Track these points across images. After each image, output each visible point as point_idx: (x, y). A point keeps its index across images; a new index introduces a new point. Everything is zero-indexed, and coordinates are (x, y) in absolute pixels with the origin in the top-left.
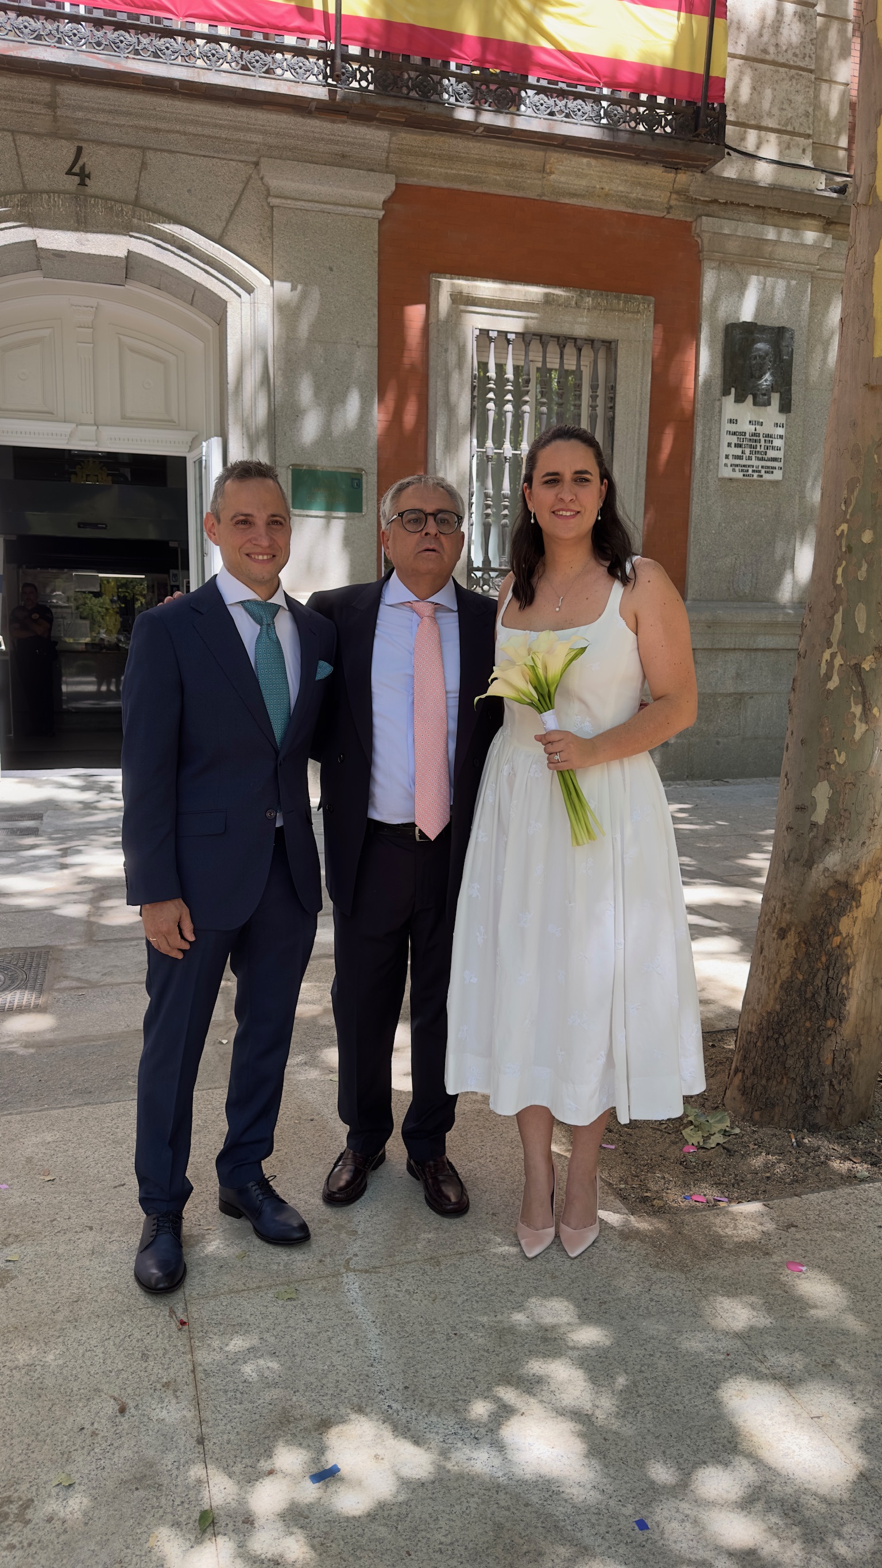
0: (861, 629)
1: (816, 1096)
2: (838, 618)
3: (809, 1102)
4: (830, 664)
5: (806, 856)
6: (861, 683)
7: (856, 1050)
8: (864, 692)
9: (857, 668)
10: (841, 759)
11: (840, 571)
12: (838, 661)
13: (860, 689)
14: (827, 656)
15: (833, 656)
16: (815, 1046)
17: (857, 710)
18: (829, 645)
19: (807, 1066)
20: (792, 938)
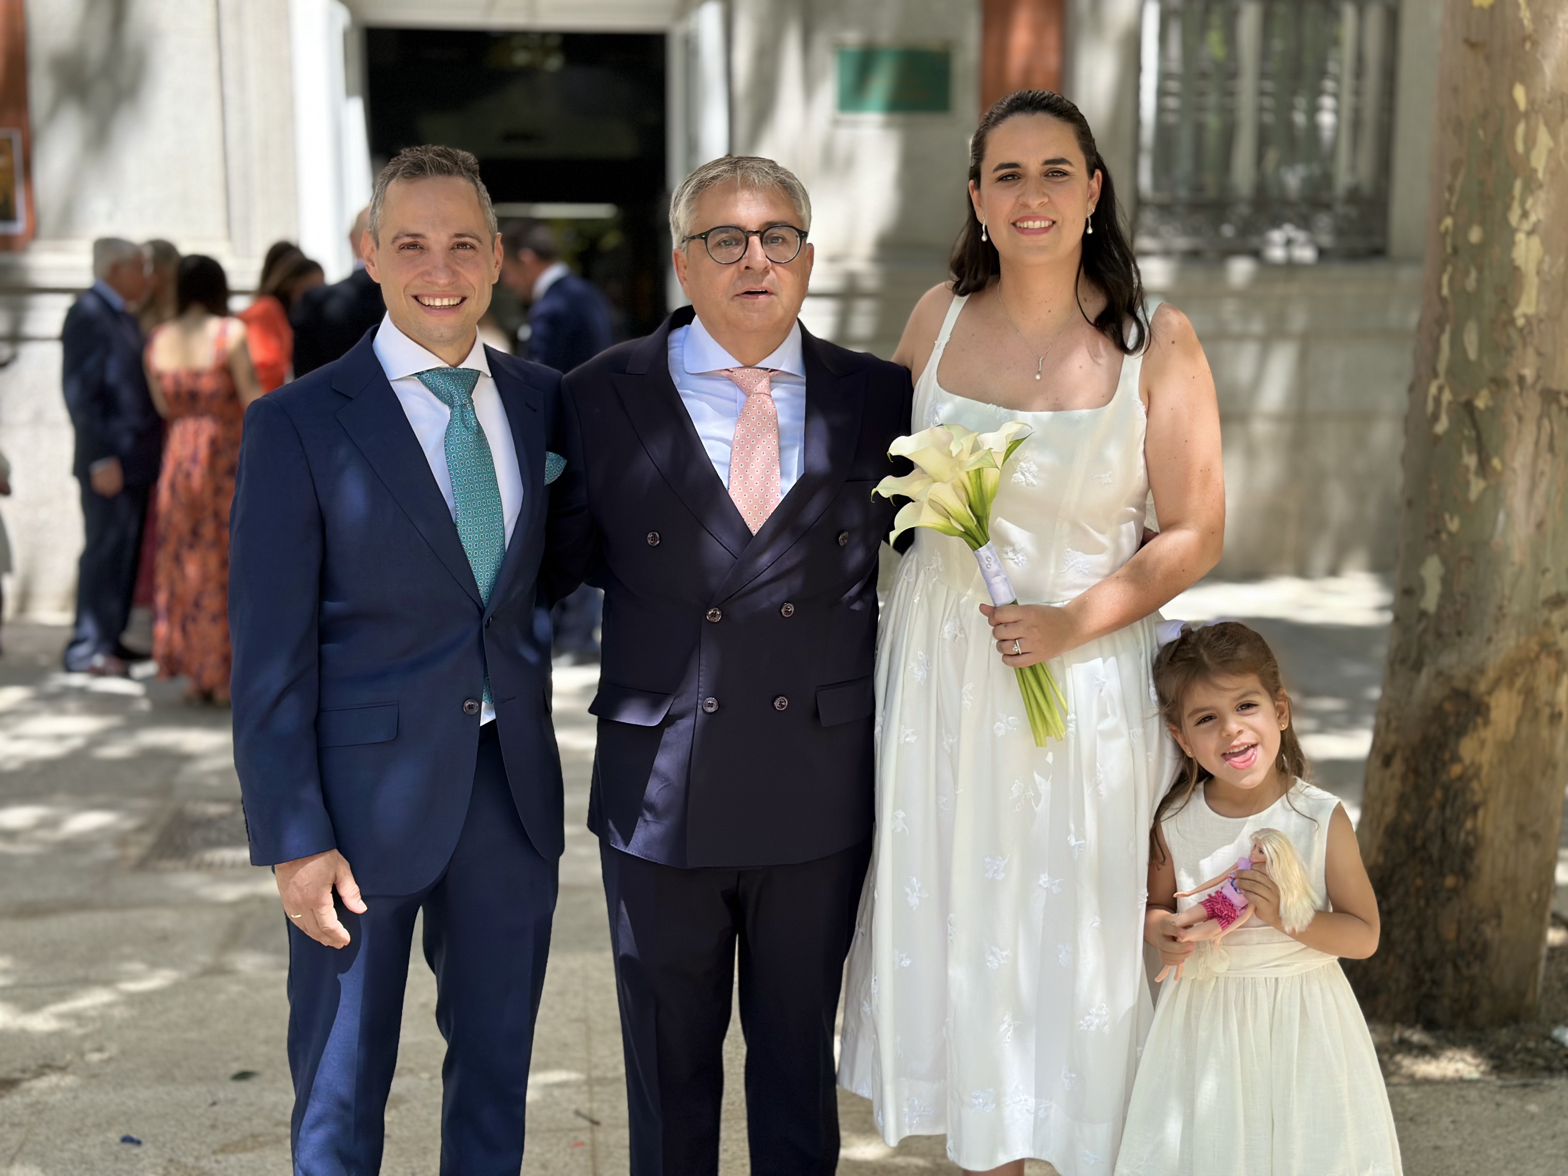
0: (1472, 354)
1: (1434, 982)
2: (1445, 340)
3: (1424, 989)
4: (1437, 400)
5: (1414, 654)
6: (1475, 425)
7: (1494, 922)
8: (1479, 439)
9: (1469, 406)
10: (1454, 525)
11: (1445, 279)
12: (1447, 396)
13: (1473, 434)
14: (1433, 390)
15: (1441, 389)
16: (1430, 912)
17: (1471, 461)
18: (1436, 375)
19: (1420, 939)
20: (1398, 766)
